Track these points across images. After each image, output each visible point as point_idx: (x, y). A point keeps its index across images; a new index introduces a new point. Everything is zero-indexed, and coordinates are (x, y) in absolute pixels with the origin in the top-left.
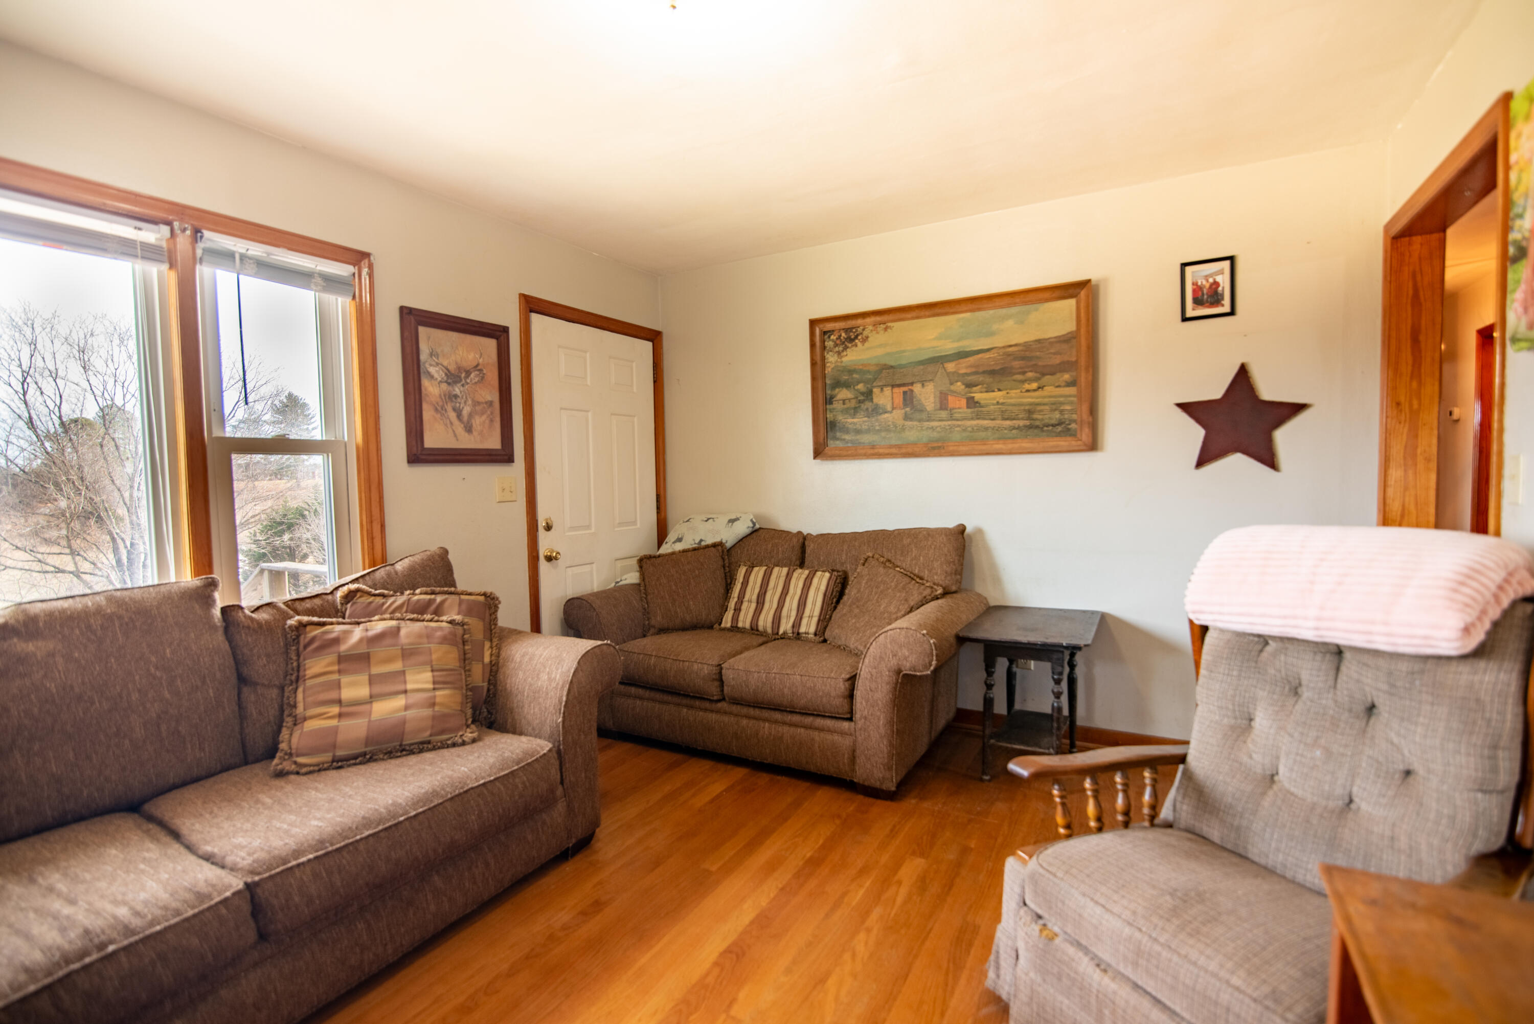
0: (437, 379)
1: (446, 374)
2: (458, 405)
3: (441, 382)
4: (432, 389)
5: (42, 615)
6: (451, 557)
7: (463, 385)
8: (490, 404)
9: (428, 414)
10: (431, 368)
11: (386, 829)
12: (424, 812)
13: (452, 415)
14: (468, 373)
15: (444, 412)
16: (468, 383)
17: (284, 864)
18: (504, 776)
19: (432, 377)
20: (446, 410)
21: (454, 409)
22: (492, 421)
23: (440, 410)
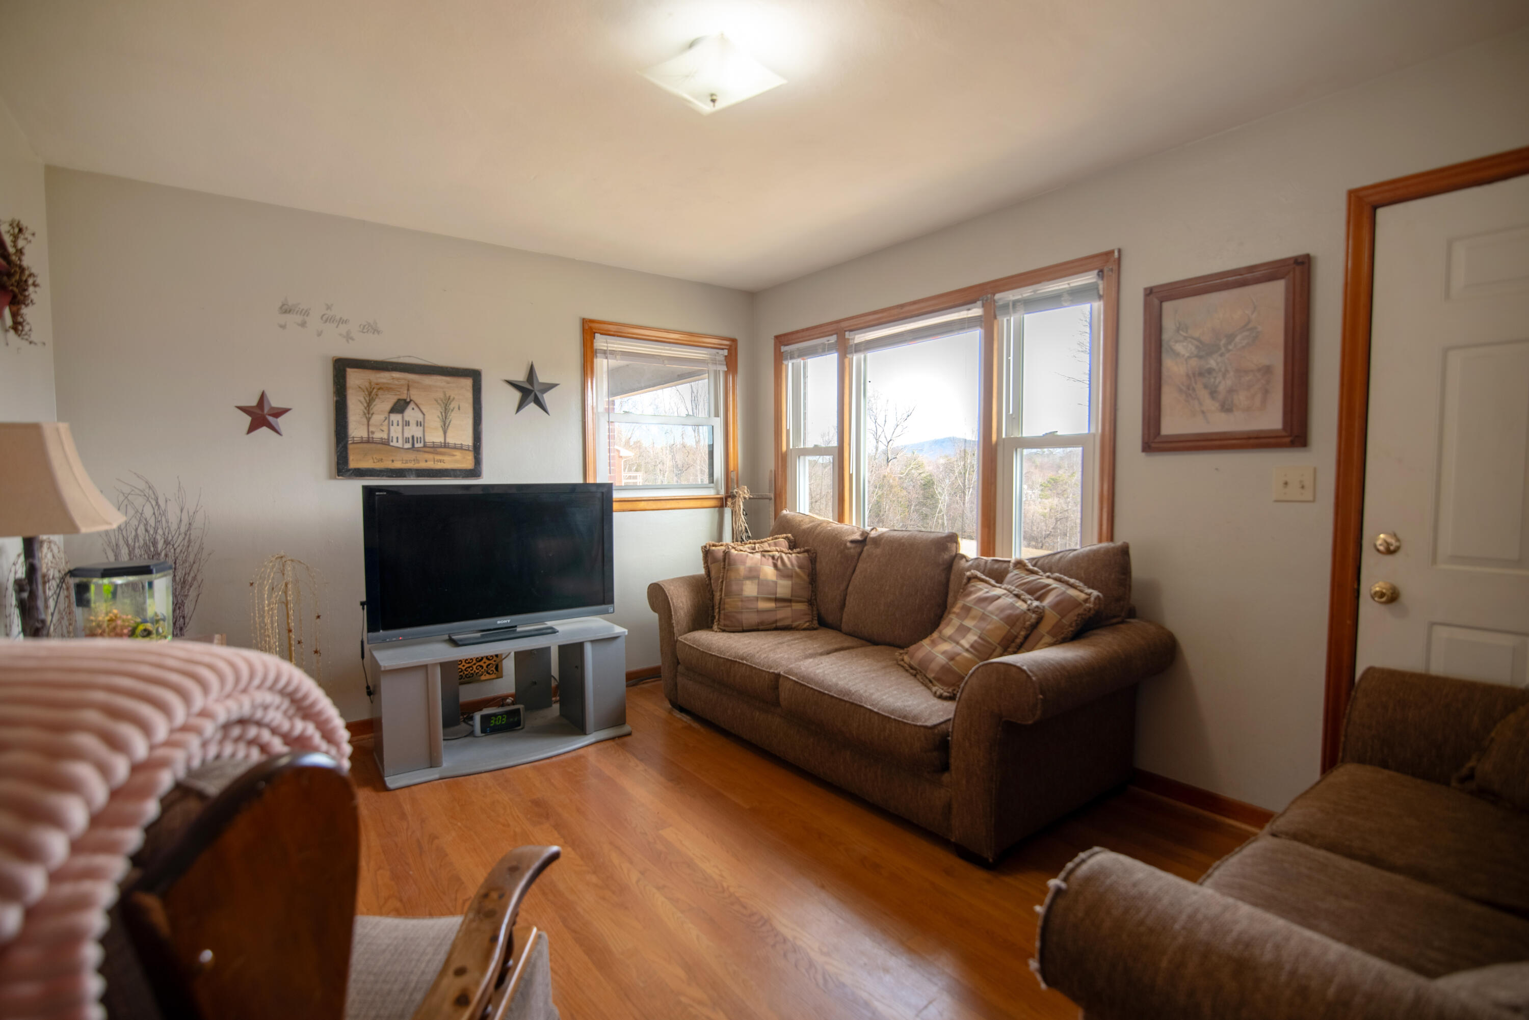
0: (1183, 356)
1: (1197, 347)
2: (1212, 380)
3: (1189, 357)
4: (1174, 368)
5: (885, 538)
6: (1132, 552)
7: (1222, 355)
8: (1267, 370)
9: (1169, 397)
10: (1177, 345)
11: (820, 692)
12: (836, 698)
13: (1204, 394)
14: (1231, 338)
15: (1191, 392)
16: (1229, 351)
17: (808, 683)
18: (883, 715)
19: (1177, 354)
20: (1194, 390)
21: (1206, 386)
22: (1266, 392)
23: (1188, 392)
